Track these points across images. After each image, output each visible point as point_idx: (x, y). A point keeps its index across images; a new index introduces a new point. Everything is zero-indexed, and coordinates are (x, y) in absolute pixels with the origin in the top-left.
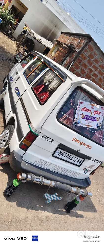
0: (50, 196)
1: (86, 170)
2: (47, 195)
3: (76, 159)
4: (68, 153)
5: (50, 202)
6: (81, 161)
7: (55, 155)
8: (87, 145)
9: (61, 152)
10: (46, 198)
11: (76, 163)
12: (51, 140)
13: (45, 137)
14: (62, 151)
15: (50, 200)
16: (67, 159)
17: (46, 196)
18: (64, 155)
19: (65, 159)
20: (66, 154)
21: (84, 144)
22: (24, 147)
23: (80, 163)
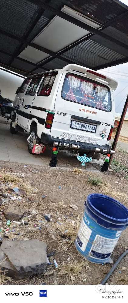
0: (82, 158)
1: (102, 135)
2: (79, 157)
3: (89, 127)
4: (81, 124)
5: (84, 164)
6: (94, 128)
7: (72, 127)
8: (92, 112)
9: (76, 124)
10: (80, 161)
11: (91, 130)
12: (65, 114)
13: (60, 113)
14: (76, 122)
15: (83, 162)
16: (82, 129)
17: (79, 159)
18: (79, 125)
19: (80, 128)
20: (80, 124)
21: (90, 112)
22: (49, 126)
23: (94, 130)
